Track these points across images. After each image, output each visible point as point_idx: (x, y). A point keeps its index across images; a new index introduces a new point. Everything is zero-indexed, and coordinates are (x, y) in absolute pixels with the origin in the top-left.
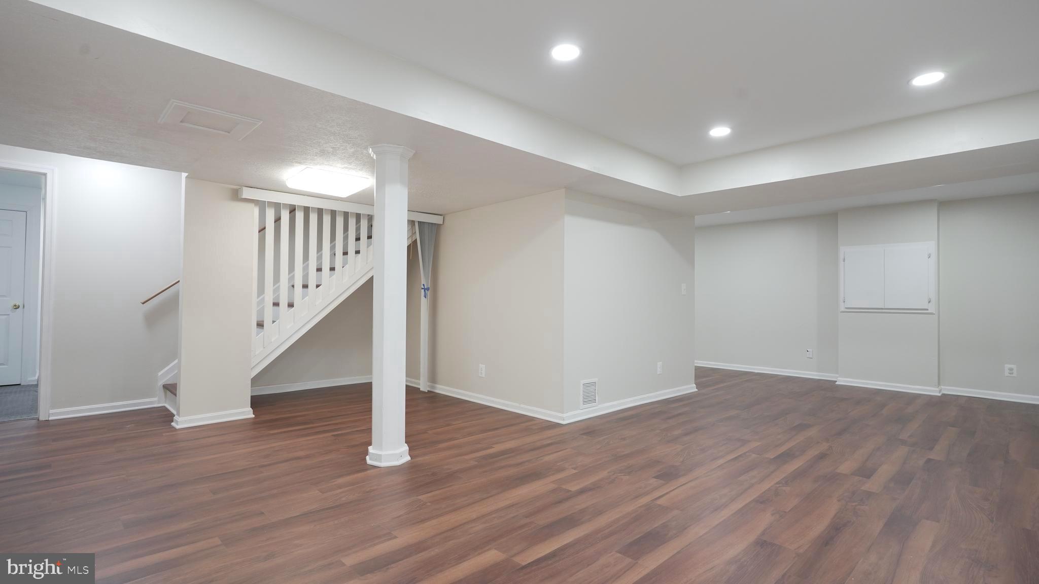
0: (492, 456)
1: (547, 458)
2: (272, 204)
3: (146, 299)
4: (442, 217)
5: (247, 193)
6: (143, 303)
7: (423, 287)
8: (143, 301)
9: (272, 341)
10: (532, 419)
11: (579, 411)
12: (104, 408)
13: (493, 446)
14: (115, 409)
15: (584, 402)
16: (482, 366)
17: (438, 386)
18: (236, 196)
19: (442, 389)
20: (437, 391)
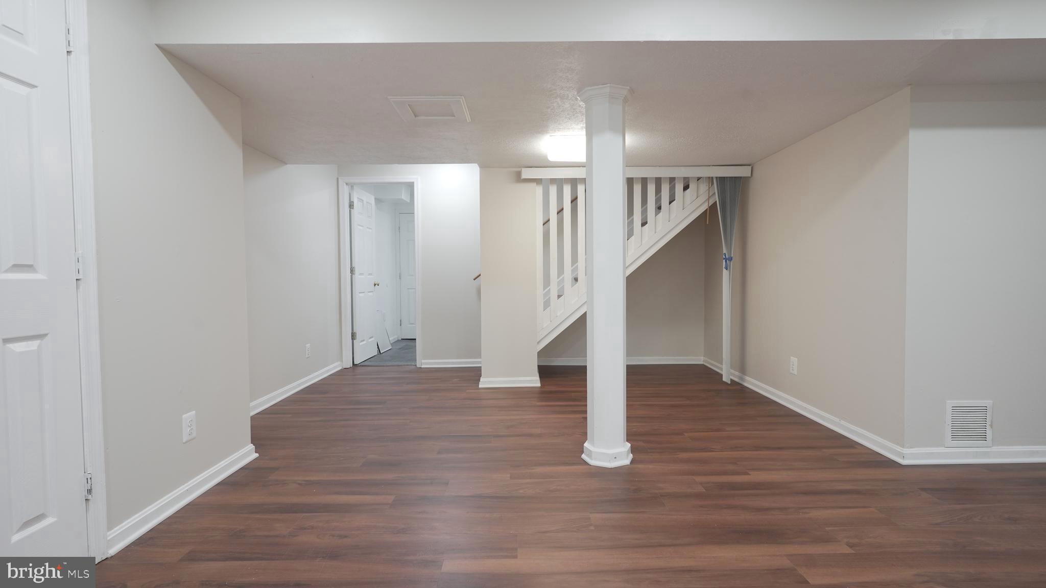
0: (733, 486)
1: (815, 514)
2: (553, 181)
3: (476, 276)
4: (750, 167)
5: (527, 174)
6: (475, 279)
7: (724, 257)
8: (474, 278)
9: (558, 315)
10: (852, 444)
11: (941, 450)
12: (453, 363)
13: (750, 473)
14: (453, 365)
15: (954, 437)
16: (794, 360)
17: (747, 378)
18: (518, 178)
19: (752, 383)
20: (746, 384)
